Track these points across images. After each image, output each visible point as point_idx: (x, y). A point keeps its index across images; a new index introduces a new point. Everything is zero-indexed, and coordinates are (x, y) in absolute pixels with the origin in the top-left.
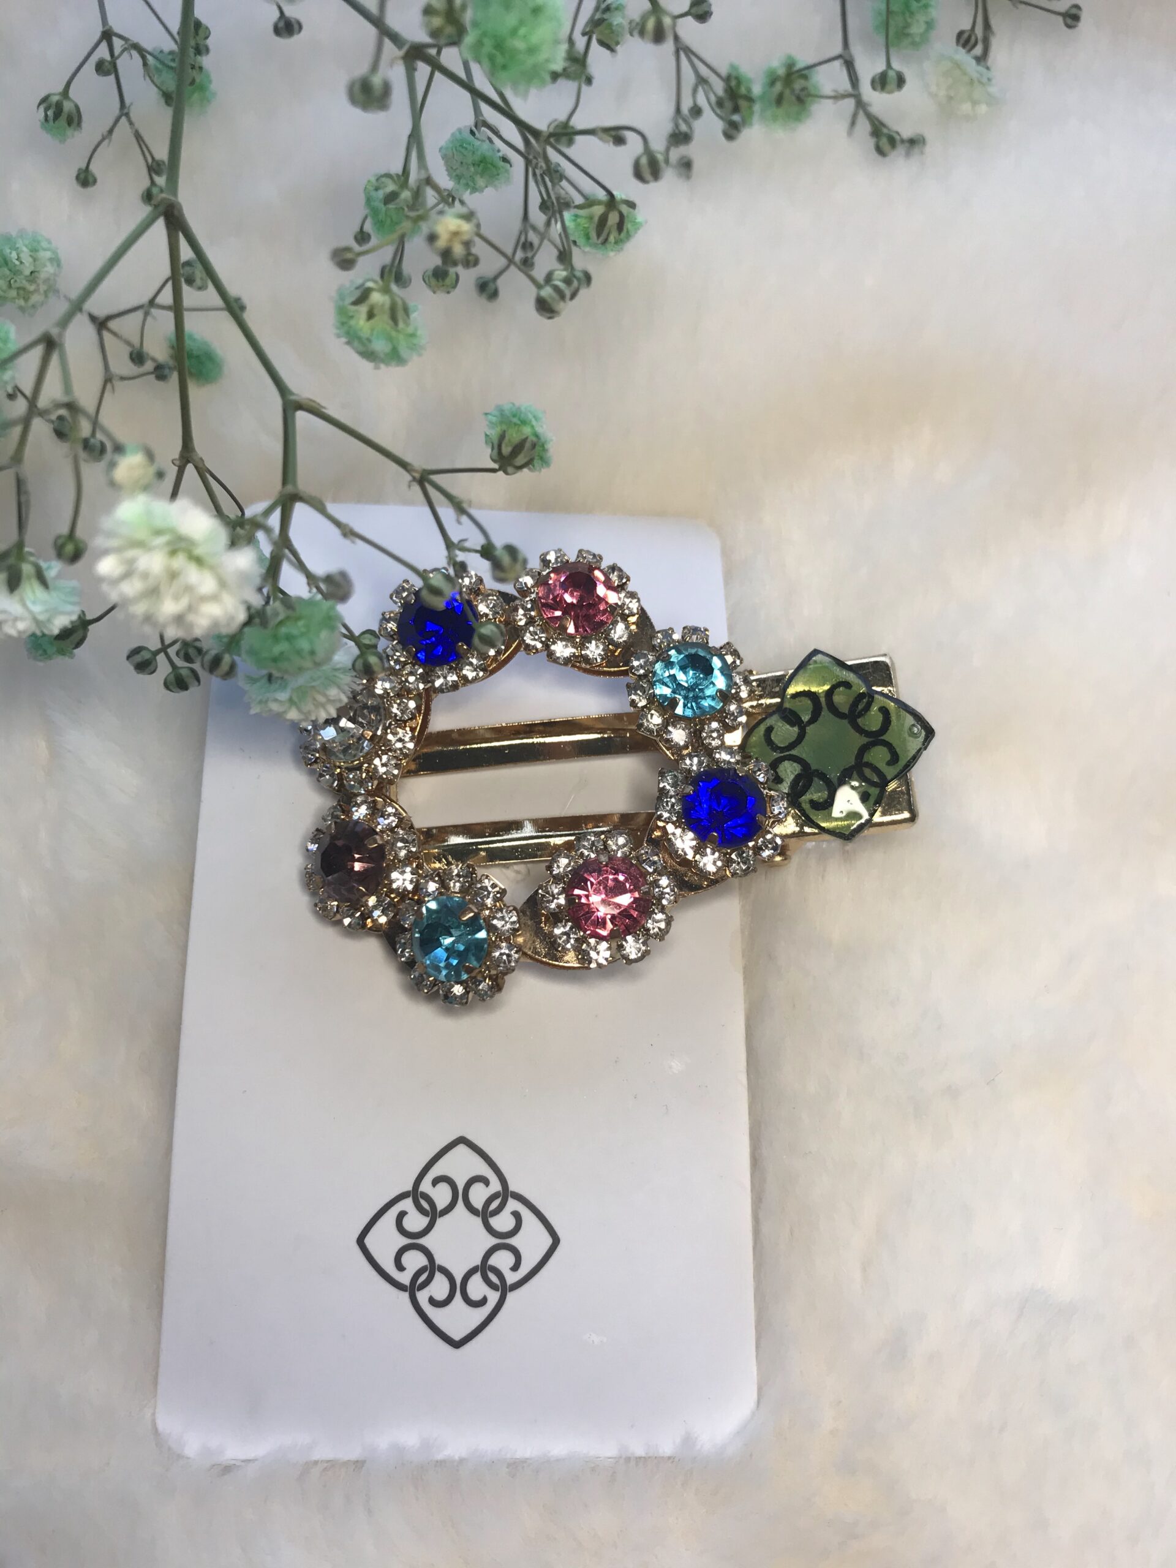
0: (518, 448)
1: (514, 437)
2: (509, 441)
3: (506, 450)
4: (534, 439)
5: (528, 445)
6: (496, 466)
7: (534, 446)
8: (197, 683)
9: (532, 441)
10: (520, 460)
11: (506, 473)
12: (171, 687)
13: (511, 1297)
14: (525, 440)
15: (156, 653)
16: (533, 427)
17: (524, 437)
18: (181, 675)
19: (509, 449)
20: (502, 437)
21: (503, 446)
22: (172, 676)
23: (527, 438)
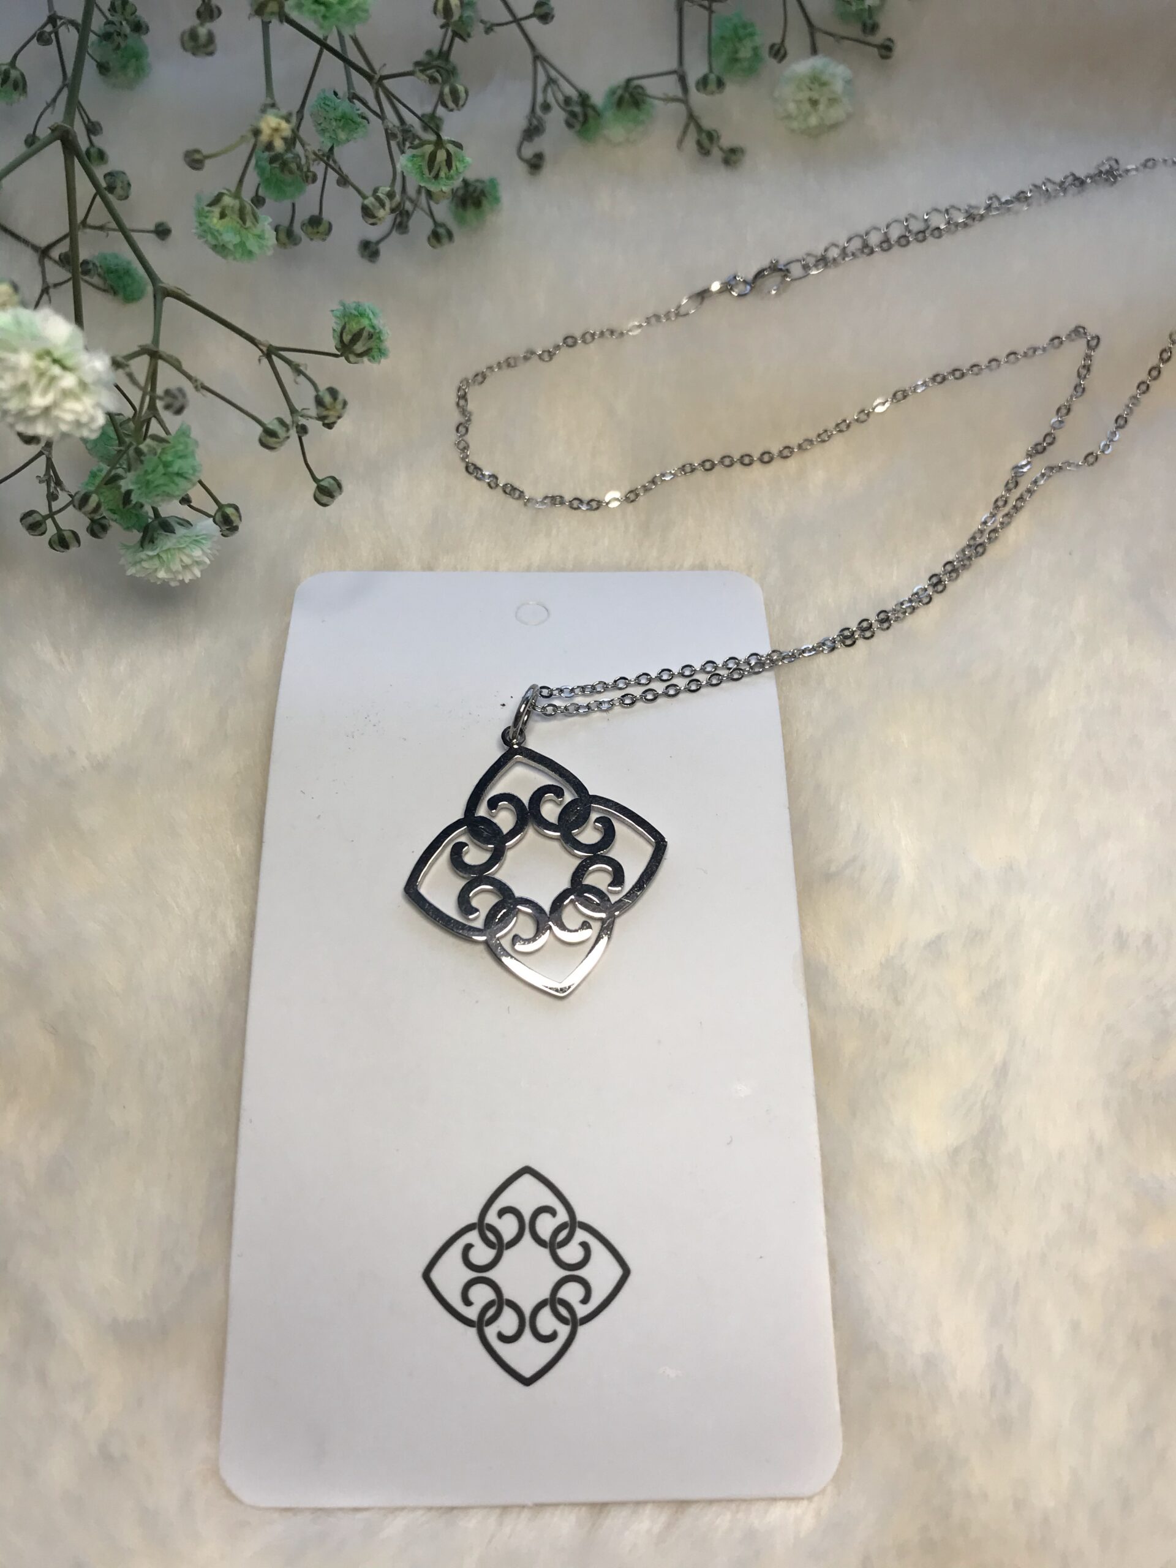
0: (356, 337)
1: (354, 327)
2: (350, 331)
3: (347, 338)
4: (372, 330)
5: (365, 334)
6: (339, 353)
7: (371, 336)
8: (77, 544)
9: (369, 332)
10: (359, 347)
11: (347, 359)
12: (54, 546)
13: (581, 1330)
14: (362, 330)
15: (45, 518)
16: (370, 320)
17: (362, 327)
18: (63, 535)
19: (349, 337)
20: (344, 328)
21: (344, 335)
22: (56, 537)
23: (364, 328)
